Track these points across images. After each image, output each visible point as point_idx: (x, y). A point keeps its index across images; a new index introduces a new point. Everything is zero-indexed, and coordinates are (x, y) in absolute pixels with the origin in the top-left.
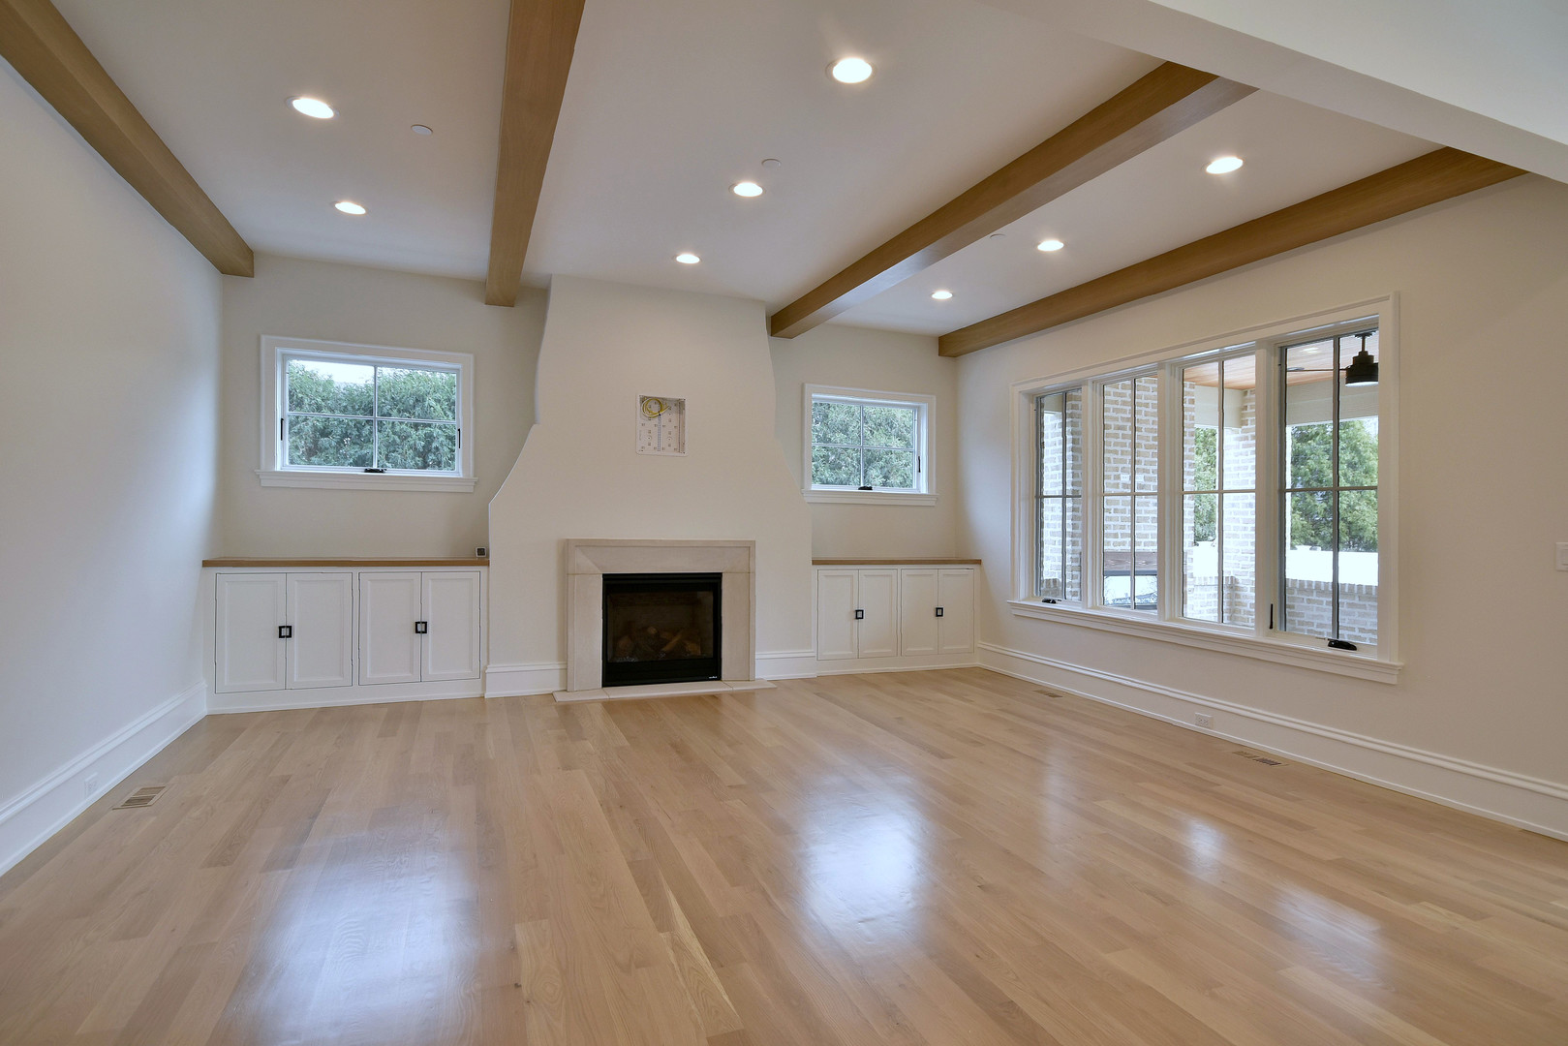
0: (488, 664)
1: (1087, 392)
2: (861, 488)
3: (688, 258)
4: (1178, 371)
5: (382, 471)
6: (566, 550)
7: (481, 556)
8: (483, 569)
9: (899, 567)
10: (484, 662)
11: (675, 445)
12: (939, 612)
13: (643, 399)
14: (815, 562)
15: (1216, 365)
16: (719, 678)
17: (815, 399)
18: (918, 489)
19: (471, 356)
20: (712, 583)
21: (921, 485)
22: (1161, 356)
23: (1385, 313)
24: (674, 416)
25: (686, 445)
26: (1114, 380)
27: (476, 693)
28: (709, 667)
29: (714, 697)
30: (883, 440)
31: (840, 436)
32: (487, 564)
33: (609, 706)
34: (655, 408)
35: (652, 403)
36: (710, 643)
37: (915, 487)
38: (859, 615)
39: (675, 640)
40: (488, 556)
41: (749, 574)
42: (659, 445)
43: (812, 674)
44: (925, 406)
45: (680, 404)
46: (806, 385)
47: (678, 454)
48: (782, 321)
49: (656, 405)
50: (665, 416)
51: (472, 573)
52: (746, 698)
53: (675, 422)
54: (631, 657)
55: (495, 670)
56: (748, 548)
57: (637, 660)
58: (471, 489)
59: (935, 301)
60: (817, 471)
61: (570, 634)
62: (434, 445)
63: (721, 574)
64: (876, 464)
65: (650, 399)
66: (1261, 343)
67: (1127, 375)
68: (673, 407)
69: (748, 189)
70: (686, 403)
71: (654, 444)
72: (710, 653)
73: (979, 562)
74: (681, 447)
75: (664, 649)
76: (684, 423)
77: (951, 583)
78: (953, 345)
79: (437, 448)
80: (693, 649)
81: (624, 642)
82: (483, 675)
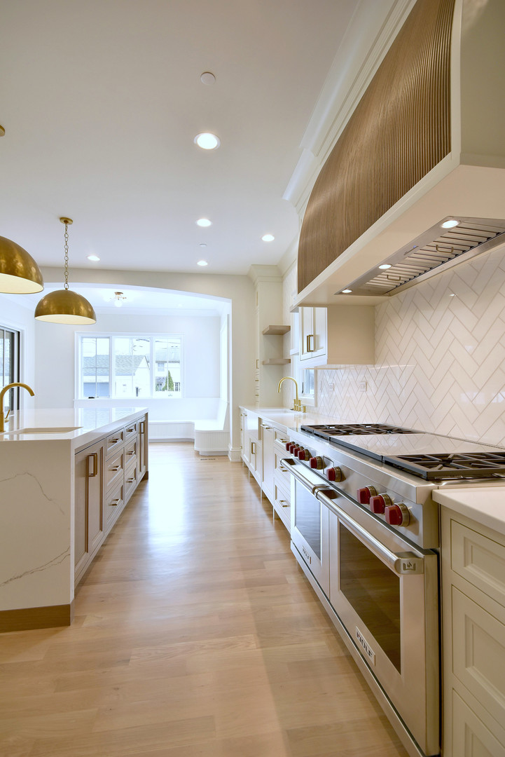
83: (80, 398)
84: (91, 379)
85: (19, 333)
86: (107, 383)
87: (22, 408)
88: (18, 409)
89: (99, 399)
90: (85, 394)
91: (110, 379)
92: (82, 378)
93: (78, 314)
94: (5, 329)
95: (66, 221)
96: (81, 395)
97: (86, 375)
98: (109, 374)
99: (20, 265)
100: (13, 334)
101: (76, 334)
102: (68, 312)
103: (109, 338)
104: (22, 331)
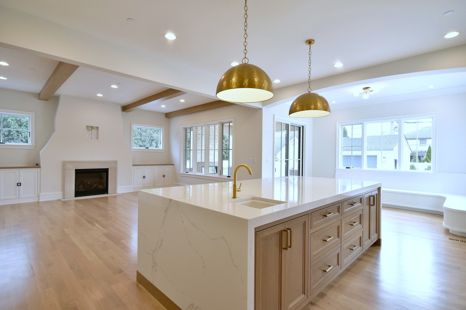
0: (40, 193)
1: (194, 128)
2: (146, 148)
3: (100, 95)
4: (209, 126)
5: (4, 143)
6: (64, 163)
7: (38, 165)
8: (39, 169)
9: (154, 166)
10: (39, 193)
11: (96, 138)
12: (164, 176)
13: (87, 126)
14: (133, 165)
15: (214, 126)
16: (108, 193)
17: (134, 127)
18: (160, 148)
19: (34, 113)
20: (106, 171)
21: (161, 147)
22: (205, 123)
23: (233, 120)
24: (96, 131)
25: (99, 138)
26: (199, 126)
27: (37, 201)
28: (105, 191)
29: (106, 197)
30: (156, 135)
31: (144, 134)
32: (40, 167)
33: (77, 201)
34: (90, 129)
35: (89, 127)
36: (105, 185)
37: (159, 148)
38: (144, 177)
39: (95, 185)
40: (39, 165)
41: (116, 169)
42: (91, 137)
43: (132, 191)
44: (162, 129)
45: (97, 128)
46: (132, 124)
47: (97, 140)
48: (125, 108)
49: (90, 128)
50: (93, 130)
51: (35, 170)
52: (115, 197)
53: (96, 132)
54: (83, 189)
55: (42, 194)
56: (116, 162)
57: (85, 190)
58: (34, 148)
59: (162, 107)
60: (138, 142)
61: (65, 184)
62: (11, 133)
63: (108, 168)
64: (154, 141)
65: (89, 126)
66: (219, 123)
67: (201, 126)
68: (95, 128)
69: (114, 87)
70: (99, 128)
71: (90, 137)
72: (105, 187)
73: (173, 165)
74: (97, 138)
75: (92, 187)
76: (98, 132)
77: (167, 169)
78: (168, 115)
79: (12, 134)
80: (100, 187)
81: (81, 186)
82: (39, 196)
83: (340, 168)
84: (349, 153)
85: (303, 126)
86: (360, 156)
87: (304, 176)
88: (302, 176)
89: (354, 169)
90: (344, 165)
91: (363, 153)
92: (341, 153)
93: (316, 108)
94: (295, 125)
95: (310, 42)
96: (341, 165)
97: (344, 150)
98: (362, 150)
99: (256, 80)
100: (300, 127)
101: (337, 123)
102: (309, 108)
103: (361, 124)
104: (305, 125)
